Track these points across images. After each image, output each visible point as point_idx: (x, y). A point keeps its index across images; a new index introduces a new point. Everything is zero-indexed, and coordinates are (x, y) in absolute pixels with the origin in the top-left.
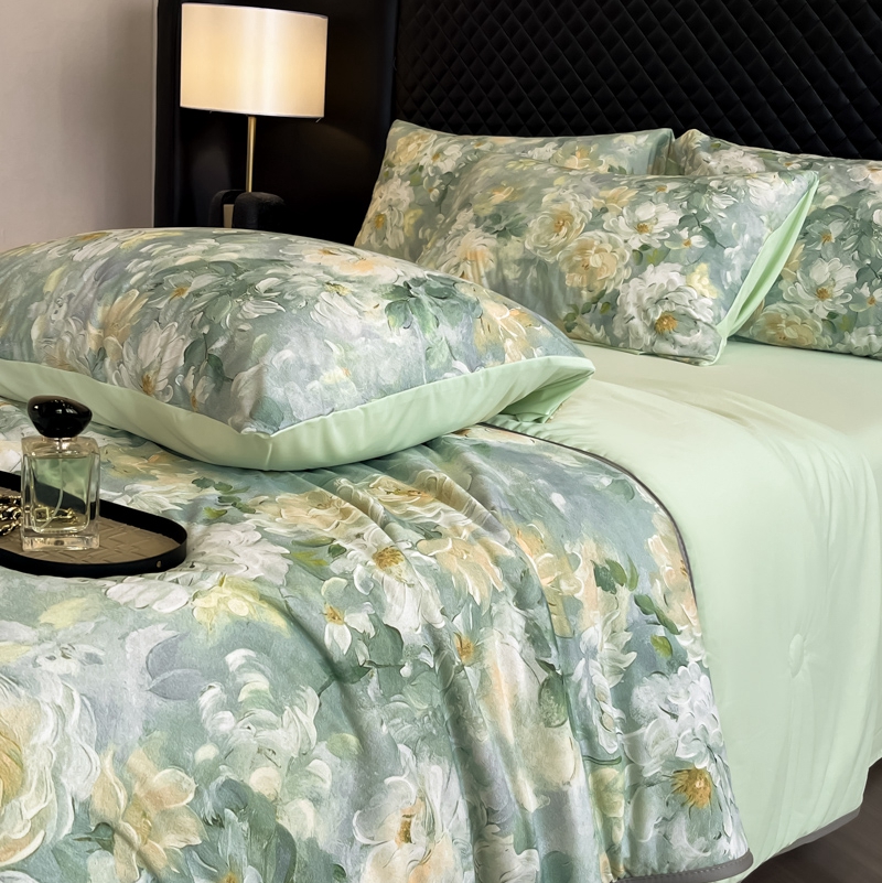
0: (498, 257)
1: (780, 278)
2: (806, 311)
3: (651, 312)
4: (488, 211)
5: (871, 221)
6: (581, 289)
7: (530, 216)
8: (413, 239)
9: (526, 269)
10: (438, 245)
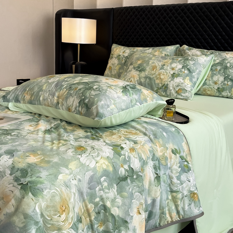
0: (139, 77)
1: (206, 80)
2: (212, 87)
3: (176, 88)
4: (137, 66)
5: (227, 66)
6: (159, 83)
7: (147, 67)
8: (119, 72)
9: (146, 79)
10: (125, 74)
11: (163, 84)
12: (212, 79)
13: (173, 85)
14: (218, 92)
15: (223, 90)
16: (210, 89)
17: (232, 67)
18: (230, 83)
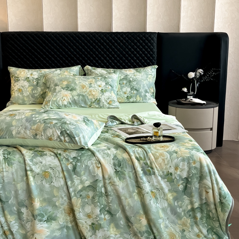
0: (72, 95)
2: (123, 96)
3: (107, 101)
4: (64, 86)
5: (130, 80)
6: (92, 99)
7: (76, 86)
8: (32, 93)
9: (79, 97)
10: (54, 94)
11: (96, 99)
12: (122, 90)
13: (105, 99)
14: (127, 99)
15: (131, 97)
16: (121, 98)
17: (135, 81)
18: (135, 92)
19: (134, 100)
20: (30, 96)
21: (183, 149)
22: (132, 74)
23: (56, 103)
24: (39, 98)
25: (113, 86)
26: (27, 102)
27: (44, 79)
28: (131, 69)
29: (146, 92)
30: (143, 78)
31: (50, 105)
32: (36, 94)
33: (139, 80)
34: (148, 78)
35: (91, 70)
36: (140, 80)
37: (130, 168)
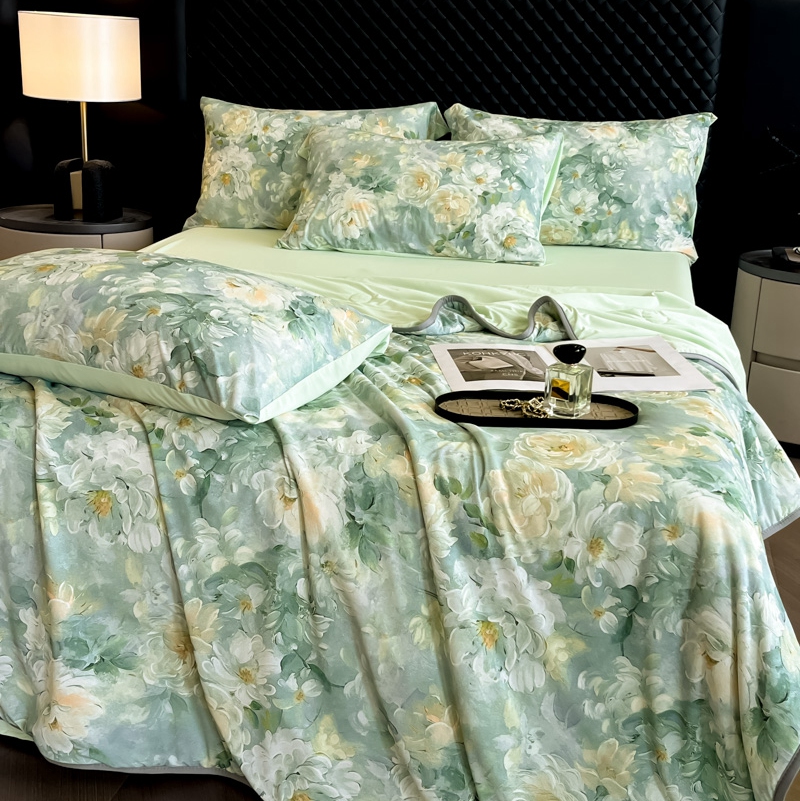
0: (379, 207)
1: (550, 203)
2: (568, 222)
3: (500, 235)
4: (358, 174)
5: (602, 164)
6: (447, 224)
7: (395, 176)
8: (261, 192)
9: (403, 214)
10: (322, 200)
11: (458, 226)
12: (567, 199)
13: (490, 226)
14: (582, 234)
15: (598, 226)
16: (562, 228)
17: (618, 167)
18: (615, 208)
19: (608, 239)
20: (256, 200)
21: (640, 467)
22: (612, 141)
23: (326, 232)
24: (283, 209)
25: (530, 181)
26: (245, 220)
27: (303, 146)
28: (615, 123)
29: (658, 210)
30: (651, 157)
31: (303, 236)
32: (276, 194)
33: (633, 164)
34: (669, 160)
35: (466, 120)
36: (638, 163)
37: (406, 519)
